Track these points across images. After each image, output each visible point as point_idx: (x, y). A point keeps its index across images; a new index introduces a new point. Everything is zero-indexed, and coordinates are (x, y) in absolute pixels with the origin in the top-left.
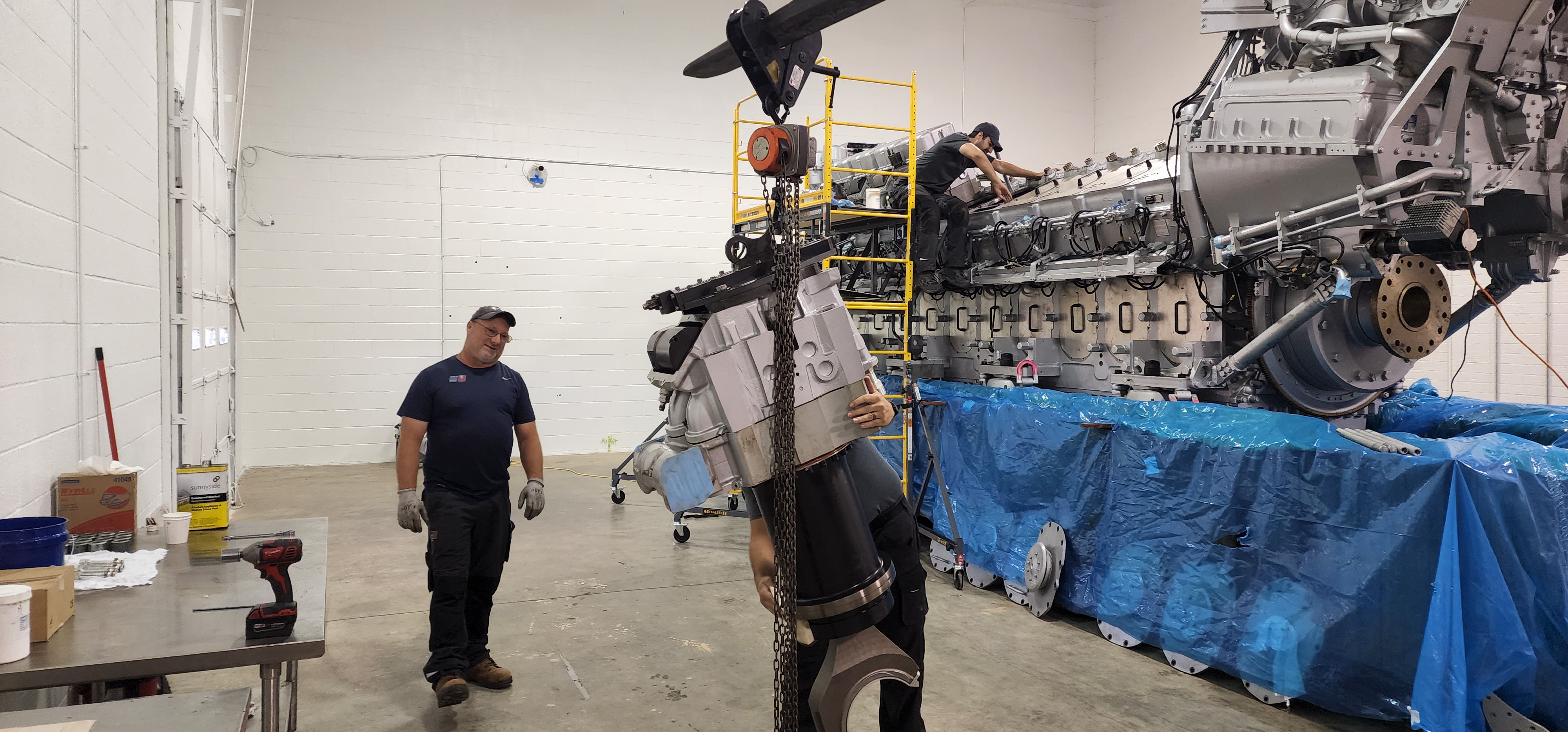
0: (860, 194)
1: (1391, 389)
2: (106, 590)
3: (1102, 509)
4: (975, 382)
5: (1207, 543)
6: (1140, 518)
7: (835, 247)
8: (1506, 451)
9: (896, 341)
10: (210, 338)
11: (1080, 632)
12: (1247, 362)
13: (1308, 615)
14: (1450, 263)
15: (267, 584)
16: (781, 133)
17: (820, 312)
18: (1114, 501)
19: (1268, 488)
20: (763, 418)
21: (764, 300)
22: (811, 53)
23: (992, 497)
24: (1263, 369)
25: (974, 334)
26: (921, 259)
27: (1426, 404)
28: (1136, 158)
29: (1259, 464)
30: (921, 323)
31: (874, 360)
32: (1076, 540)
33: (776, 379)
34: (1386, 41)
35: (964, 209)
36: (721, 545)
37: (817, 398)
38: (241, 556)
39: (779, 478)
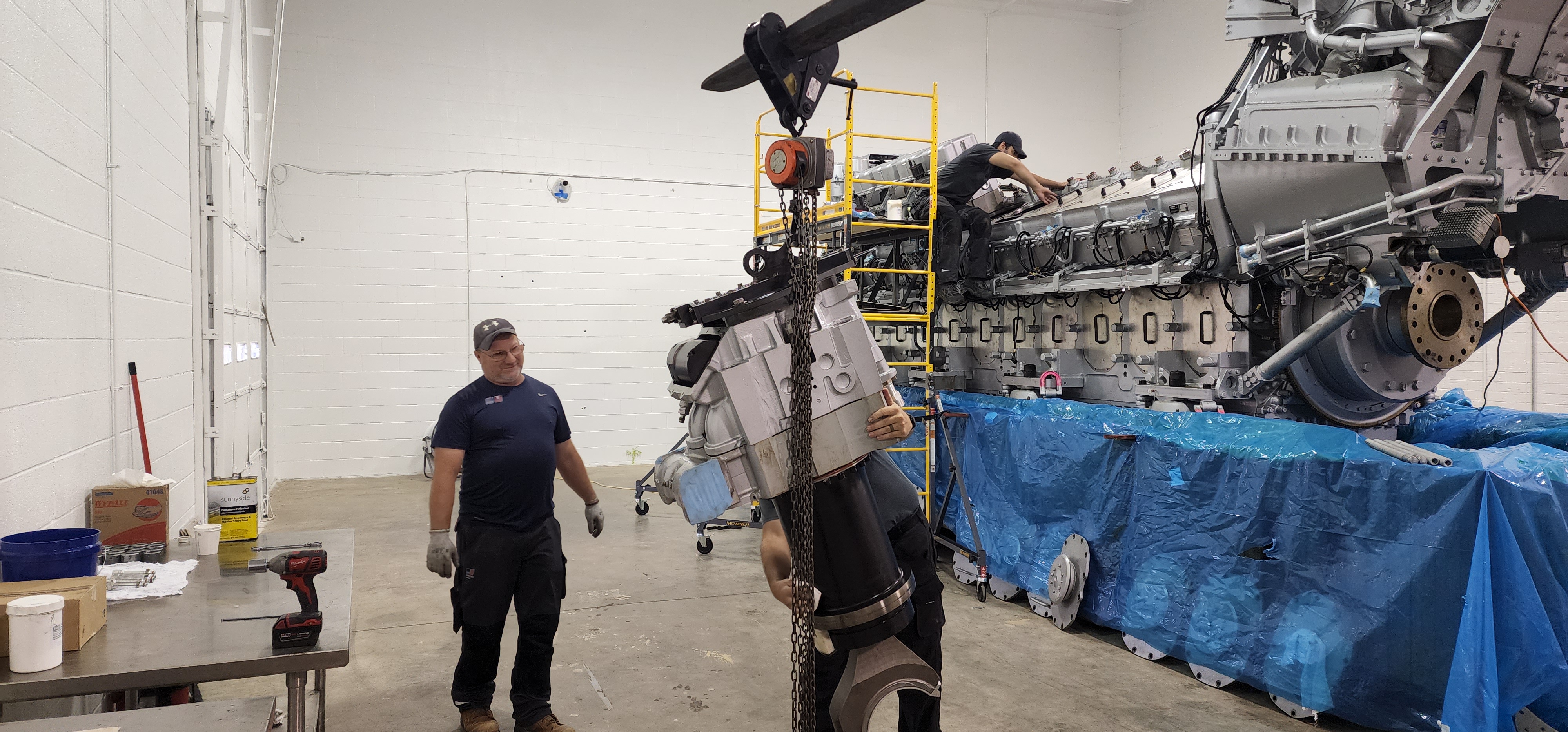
0: (882, 205)
1: (1423, 399)
2: (138, 600)
3: (1126, 521)
4: (999, 393)
5: (1232, 555)
6: (1165, 529)
7: (853, 259)
8: (1540, 461)
9: (918, 352)
10: (242, 353)
11: (1104, 645)
12: (1274, 372)
13: (1337, 628)
14: (1483, 271)
15: (293, 594)
16: (799, 145)
17: (838, 324)
18: (1138, 512)
19: (1294, 500)
20: (780, 431)
21: (781, 313)
22: (829, 65)
23: (1015, 509)
24: (1291, 379)
25: (997, 345)
26: (943, 270)
27: (1459, 415)
28: (1161, 167)
29: (1285, 475)
30: (944, 335)
31: (893, 372)
32: (1101, 553)
33: (792, 392)
34: (1415, 46)
35: (986, 220)
36: (744, 557)
37: (834, 411)
38: (268, 567)
39: (797, 490)
